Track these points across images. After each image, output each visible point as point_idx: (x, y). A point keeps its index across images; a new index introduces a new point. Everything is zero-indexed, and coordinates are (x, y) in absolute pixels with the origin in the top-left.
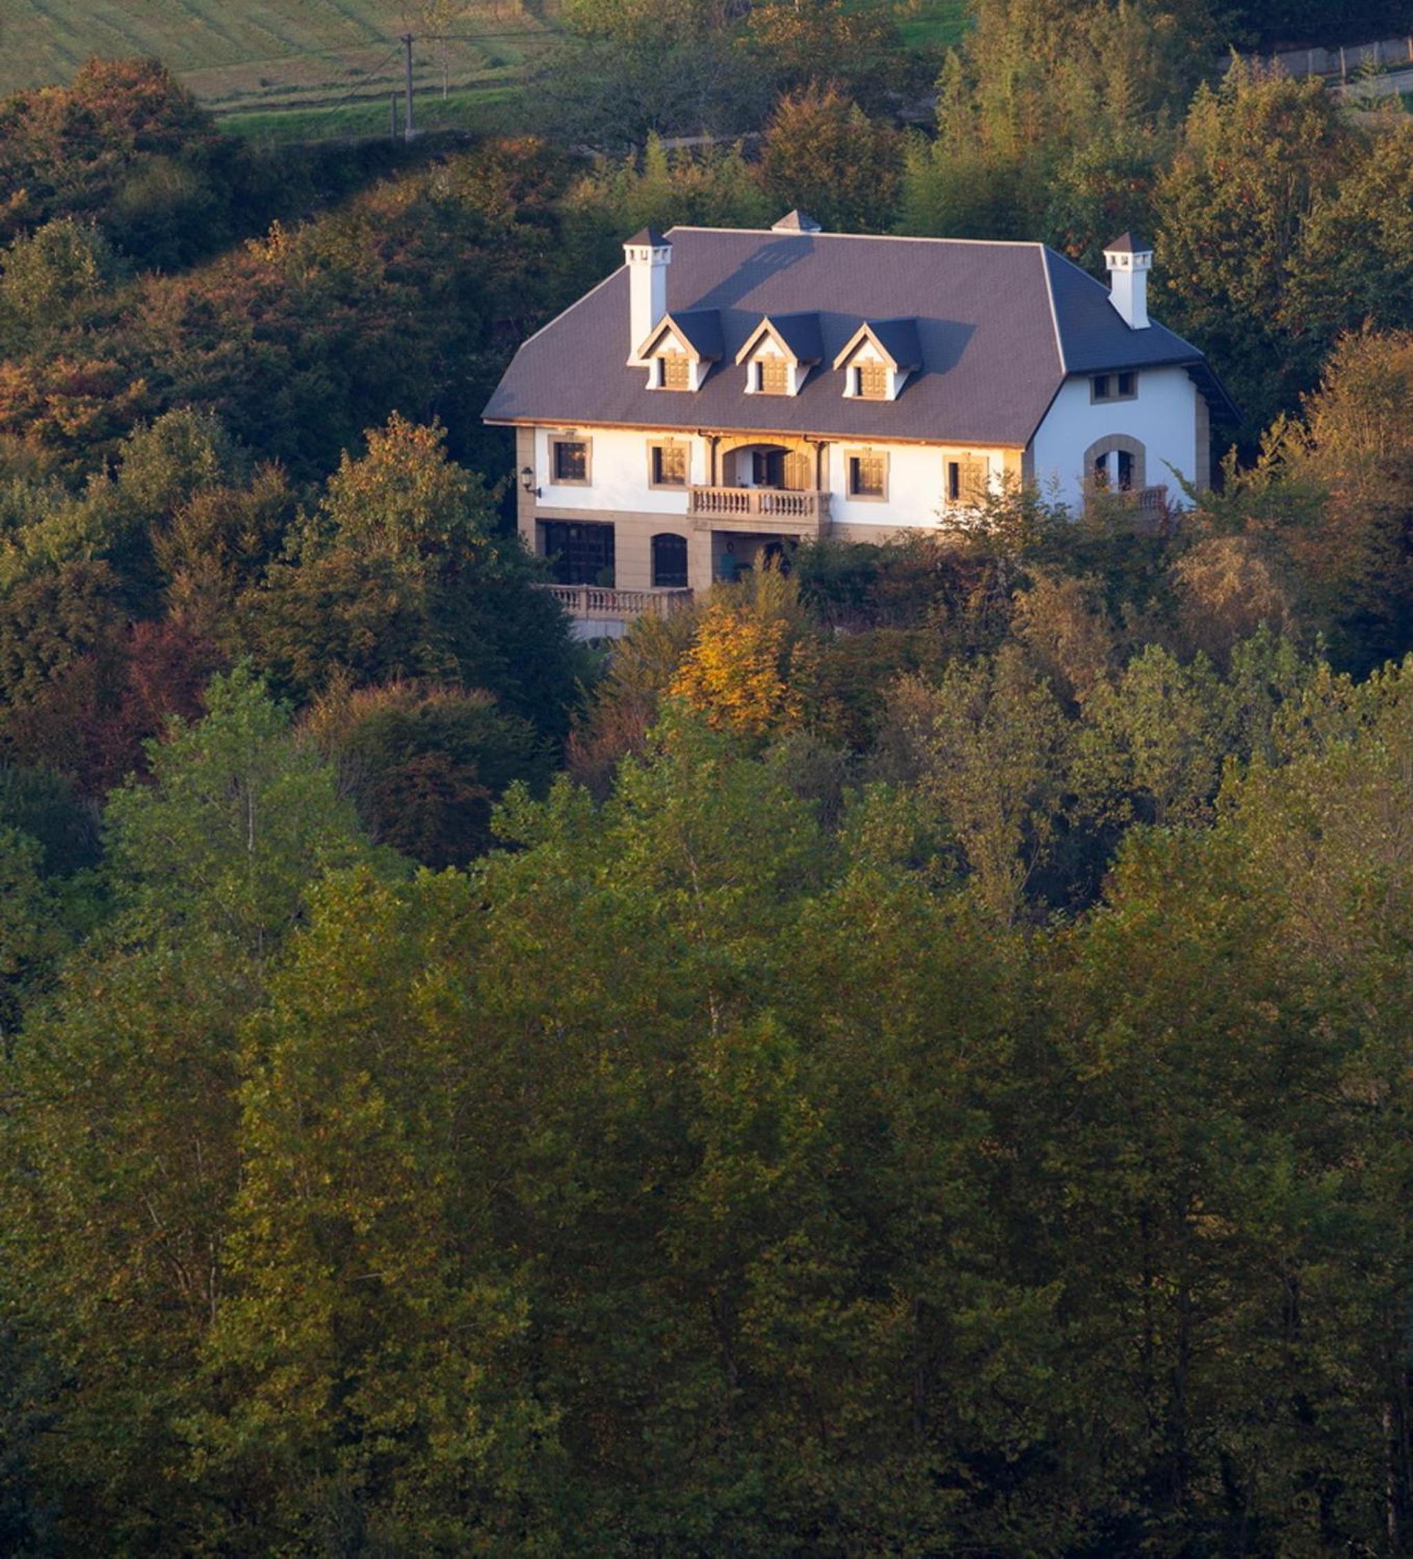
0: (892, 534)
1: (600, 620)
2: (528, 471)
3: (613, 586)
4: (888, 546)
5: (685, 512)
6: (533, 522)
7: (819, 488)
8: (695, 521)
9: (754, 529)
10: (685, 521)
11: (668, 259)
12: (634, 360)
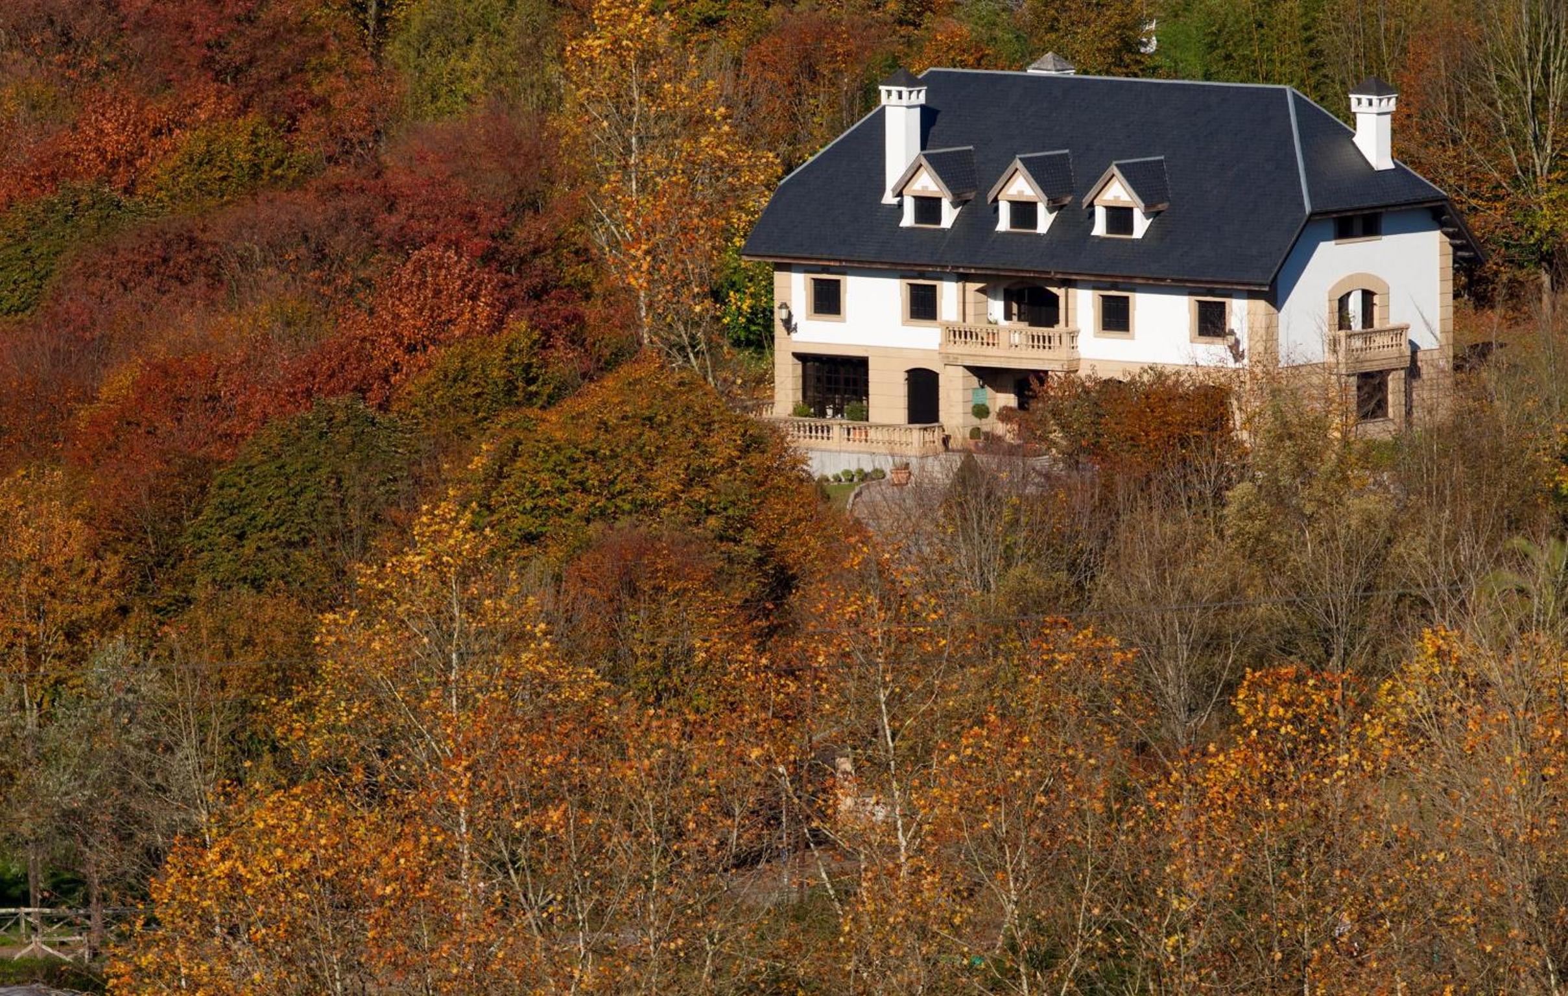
0: (1136, 370)
1: (853, 452)
2: (784, 306)
3: (867, 420)
4: (1132, 382)
5: (937, 347)
6: (791, 356)
7: (1067, 325)
8: (947, 355)
9: (1004, 366)
10: (937, 357)
11: (922, 99)
12: (889, 199)
